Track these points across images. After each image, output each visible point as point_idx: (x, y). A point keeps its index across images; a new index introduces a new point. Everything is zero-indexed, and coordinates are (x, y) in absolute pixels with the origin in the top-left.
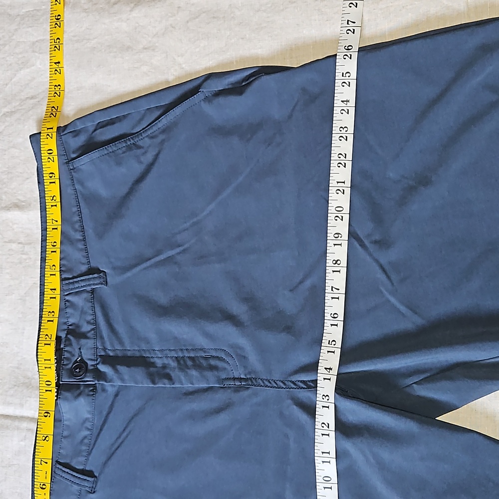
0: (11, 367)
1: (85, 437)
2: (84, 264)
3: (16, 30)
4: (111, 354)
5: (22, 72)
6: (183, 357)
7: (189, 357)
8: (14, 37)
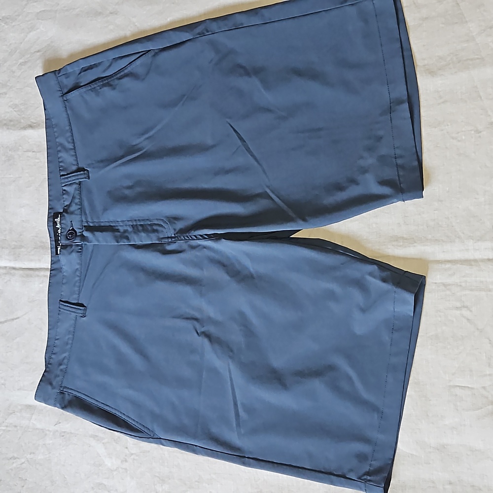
0: (32, 236)
1: (76, 282)
2: (74, 165)
3: (26, 5)
4: (91, 225)
5: (31, 33)
6: (136, 225)
7: (140, 225)
8: (25, 10)
